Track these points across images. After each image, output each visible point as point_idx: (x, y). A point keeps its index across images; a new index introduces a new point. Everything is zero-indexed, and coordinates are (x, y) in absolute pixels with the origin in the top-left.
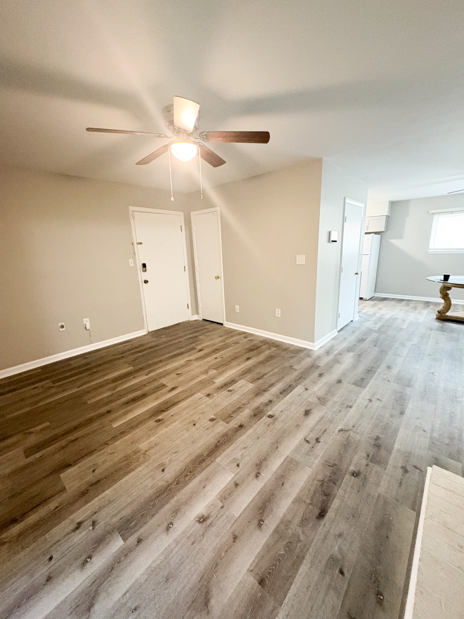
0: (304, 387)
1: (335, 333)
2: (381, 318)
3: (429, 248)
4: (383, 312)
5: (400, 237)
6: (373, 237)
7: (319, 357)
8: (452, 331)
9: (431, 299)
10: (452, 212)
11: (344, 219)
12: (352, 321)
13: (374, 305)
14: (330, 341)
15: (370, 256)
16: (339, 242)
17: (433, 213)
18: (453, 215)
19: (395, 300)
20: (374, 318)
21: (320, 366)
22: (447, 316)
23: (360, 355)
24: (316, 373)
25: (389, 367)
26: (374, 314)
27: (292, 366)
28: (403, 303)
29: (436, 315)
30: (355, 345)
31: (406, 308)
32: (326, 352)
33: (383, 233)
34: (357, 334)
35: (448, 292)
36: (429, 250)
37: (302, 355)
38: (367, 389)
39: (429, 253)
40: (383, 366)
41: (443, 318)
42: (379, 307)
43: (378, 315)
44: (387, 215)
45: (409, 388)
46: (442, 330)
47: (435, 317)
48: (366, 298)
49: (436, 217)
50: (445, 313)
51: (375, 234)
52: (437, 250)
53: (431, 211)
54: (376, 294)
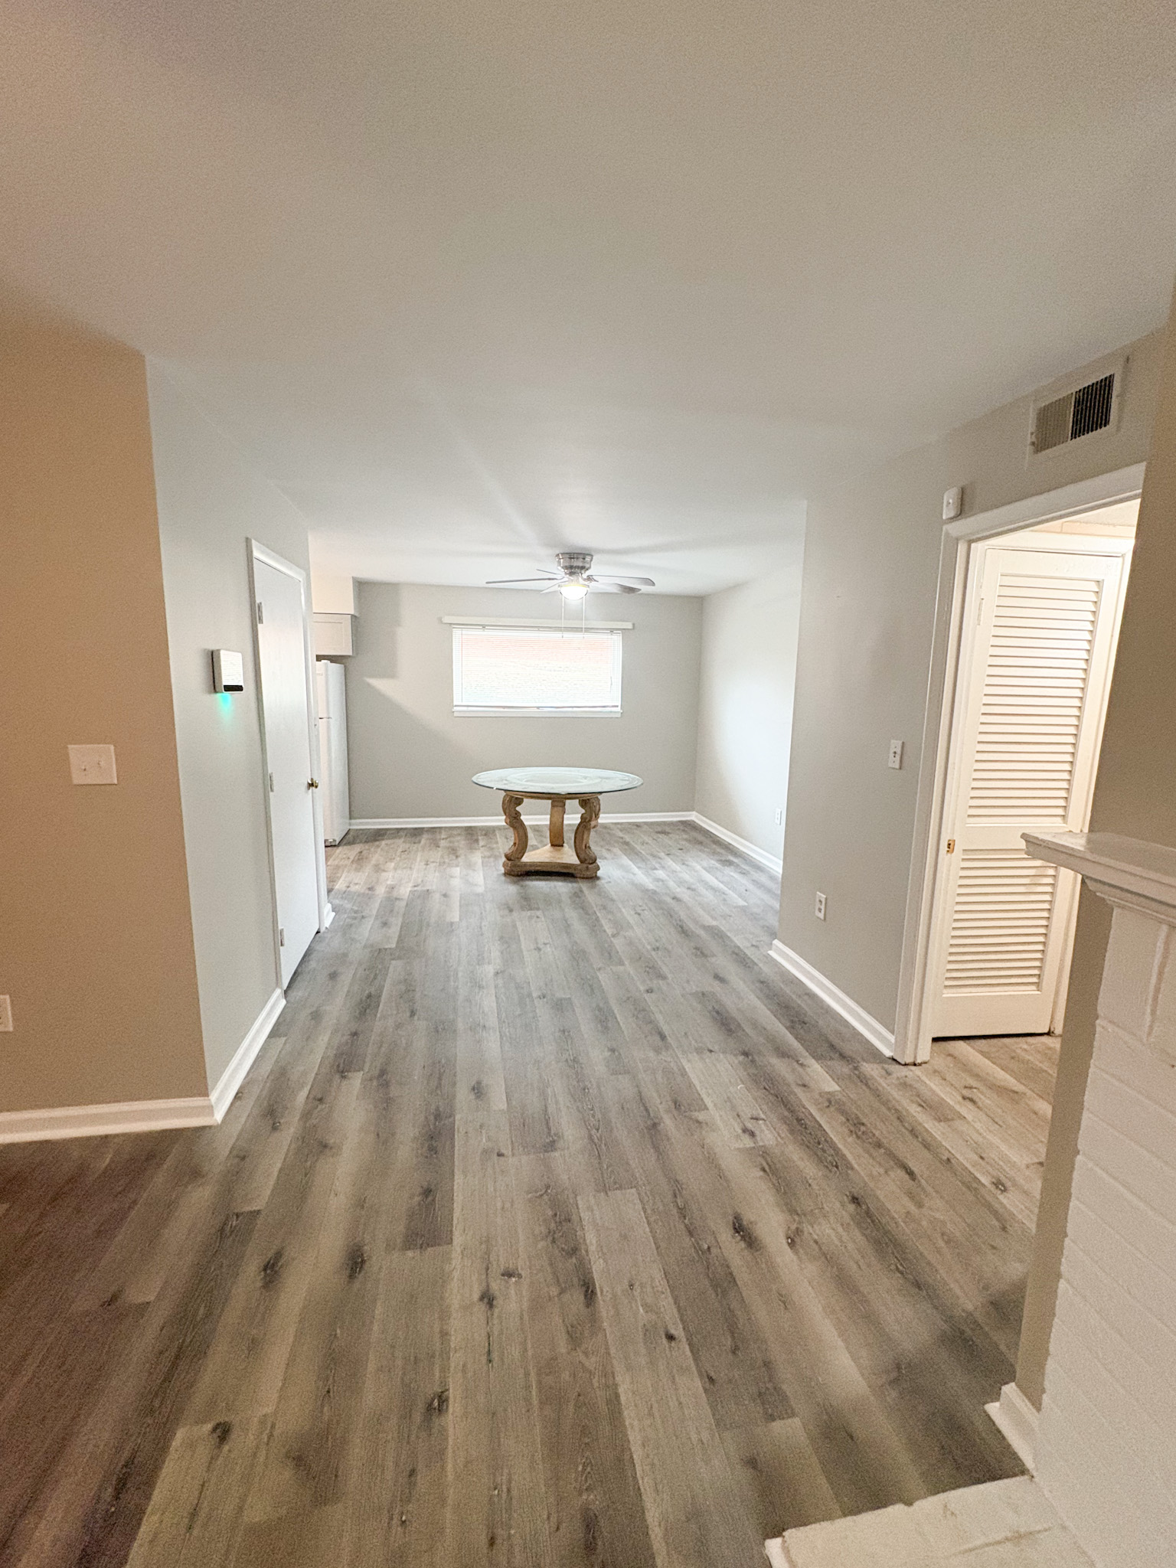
0: (209, 1426)
1: (277, 1004)
2: (391, 900)
3: (455, 704)
4: (389, 877)
5: (390, 673)
6: (327, 670)
7: (242, 1156)
8: (549, 901)
9: (475, 821)
10: (484, 626)
11: (256, 615)
12: (318, 932)
13: (360, 859)
14: (264, 1049)
15: (328, 722)
16: (249, 689)
17: (451, 624)
18: (487, 633)
19: (401, 833)
20: (375, 906)
21: (258, 1212)
22: (525, 864)
23: (383, 1072)
24: (251, 1270)
25: (478, 1090)
26: (370, 889)
27: (114, 1298)
28: (424, 839)
29: (504, 865)
30: (355, 1034)
31: (436, 855)
32: (264, 1116)
33: (349, 659)
34: (346, 978)
35: (518, 809)
36: (455, 708)
37: (159, 1180)
38: (458, 1239)
39: (456, 714)
40: (463, 1096)
41: (519, 872)
42: (373, 862)
43: (381, 891)
44: (352, 613)
45: (557, 1154)
46: (527, 902)
47: (502, 870)
48: (334, 841)
49: (457, 633)
50: (519, 856)
51: (331, 662)
52: (470, 709)
53: (446, 619)
54: (353, 821)
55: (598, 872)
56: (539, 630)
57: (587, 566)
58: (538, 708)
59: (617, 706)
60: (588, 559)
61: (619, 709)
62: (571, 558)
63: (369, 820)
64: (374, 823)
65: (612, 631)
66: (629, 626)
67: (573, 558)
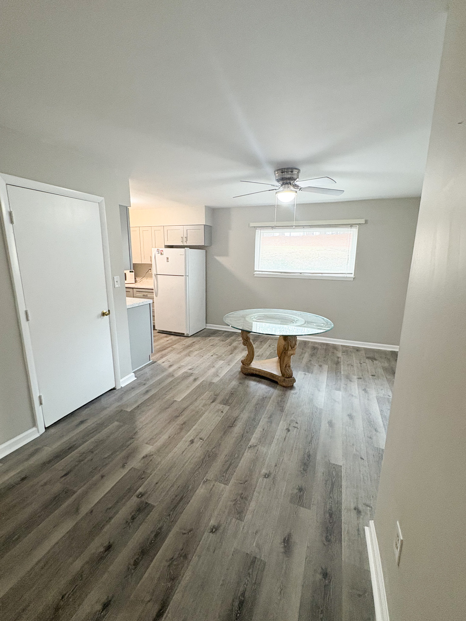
3: (255, 270)
5: (225, 254)
12: (113, 389)
15: (186, 278)
17: (254, 227)
22: (251, 369)
29: (240, 366)
33: (207, 247)
36: (255, 272)
39: (255, 276)
44: (205, 224)
47: (240, 369)
48: (188, 334)
49: (258, 232)
50: (249, 363)
51: (190, 249)
52: (263, 273)
53: (252, 225)
54: (207, 325)
55: (294, 384)
56: (304, 228)
57: (295, 177)
58: (301, 273)
59: (352, 274)
60: (295, 172)
61: (352, 276)
62: (282, 172)
63: (214, 325)
64: (215, 327)
65: (351, 225)
66: (363, 221)
67: (284, 172)
